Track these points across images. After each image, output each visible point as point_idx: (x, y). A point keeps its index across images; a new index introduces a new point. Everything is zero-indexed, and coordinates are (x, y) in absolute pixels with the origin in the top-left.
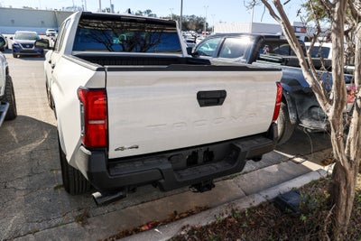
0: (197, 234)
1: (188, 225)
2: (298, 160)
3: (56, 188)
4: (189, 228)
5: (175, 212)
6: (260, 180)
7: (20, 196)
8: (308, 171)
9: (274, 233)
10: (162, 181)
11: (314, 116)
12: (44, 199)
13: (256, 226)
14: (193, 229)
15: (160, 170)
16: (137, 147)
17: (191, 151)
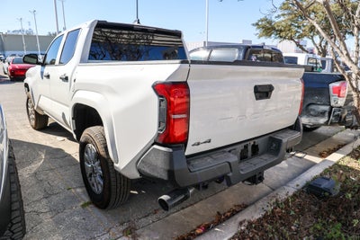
0: (255, 228)
1: (244, 221)
2: (300, 155)
3: (83, 206)
4: (246, 223)
5: (218, 213)
6: (277, 175)
7: (47, 219)
8: (314, 164)
9: (322, 215)
10: (230, 174)
11: (312, 113)
12: (77, 219)
13: (302, 212)
14: (250, 223)
15: (229, 163)
16: (209, 141)
17: (243, 144)
